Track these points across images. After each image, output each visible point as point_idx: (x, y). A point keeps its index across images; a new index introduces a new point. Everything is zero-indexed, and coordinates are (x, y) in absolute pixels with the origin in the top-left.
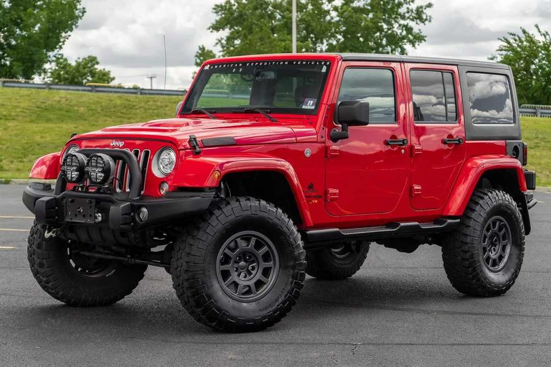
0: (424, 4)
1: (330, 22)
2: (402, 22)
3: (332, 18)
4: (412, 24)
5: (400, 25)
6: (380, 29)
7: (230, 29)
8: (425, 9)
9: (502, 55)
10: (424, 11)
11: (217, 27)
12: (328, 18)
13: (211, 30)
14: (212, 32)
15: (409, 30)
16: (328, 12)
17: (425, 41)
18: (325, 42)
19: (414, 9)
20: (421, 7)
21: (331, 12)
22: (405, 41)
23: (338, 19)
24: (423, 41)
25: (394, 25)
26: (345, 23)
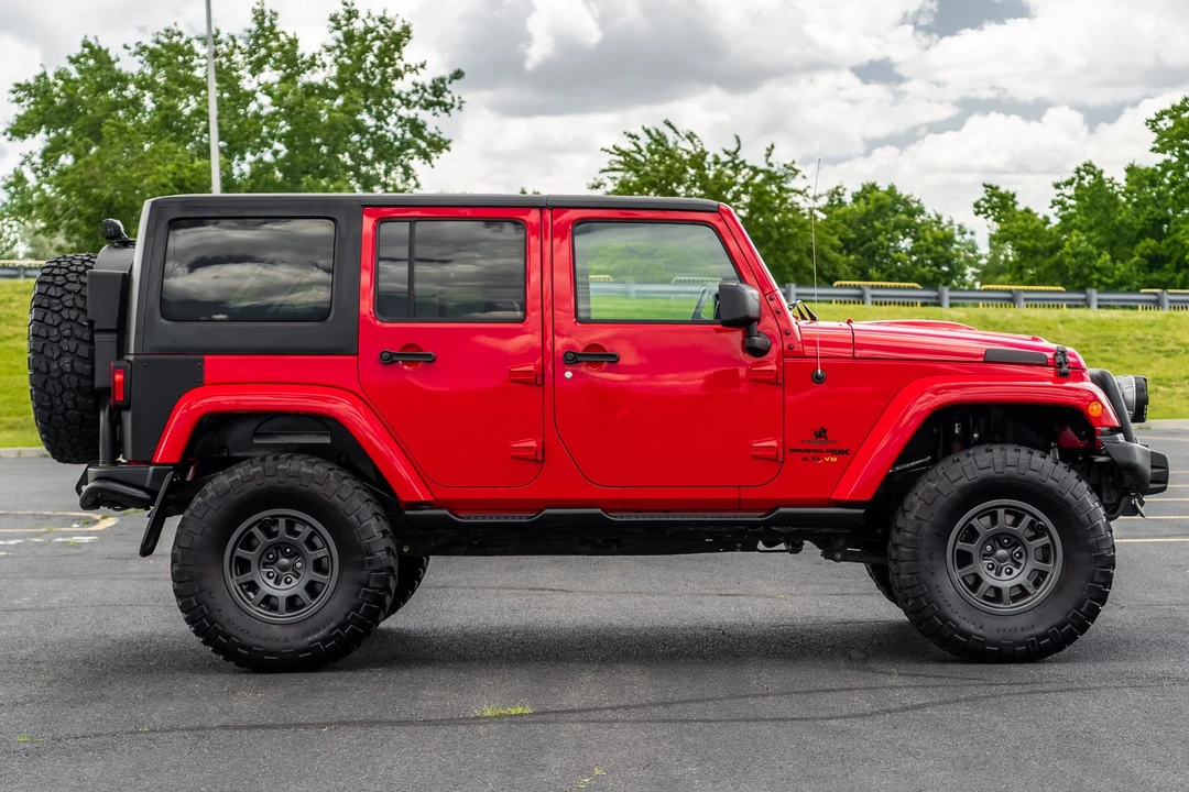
0: (446, 73)
1: (257, 116)
2: (404, 112)
3: (261, 107)
4: (424, 116)
5: (400, 119)
6: (360, 129)
7: (48, 133)
8: (450, 82)
9: (615, 178)
10: (448, 87)
11: (20, 130)
12: (253, 107)
13: (9, 135)
14: (10, 140)
15: (416, 127)
16: (251, 96)
17: (448, 149)
18: (249, 157)
19: (428, 83)
20: (442, 80)
21: (258, 95)
22: (411, 151)
23: (272, 109)
24: (444, 150)
25: (388, 120)
26: (288, 117)
